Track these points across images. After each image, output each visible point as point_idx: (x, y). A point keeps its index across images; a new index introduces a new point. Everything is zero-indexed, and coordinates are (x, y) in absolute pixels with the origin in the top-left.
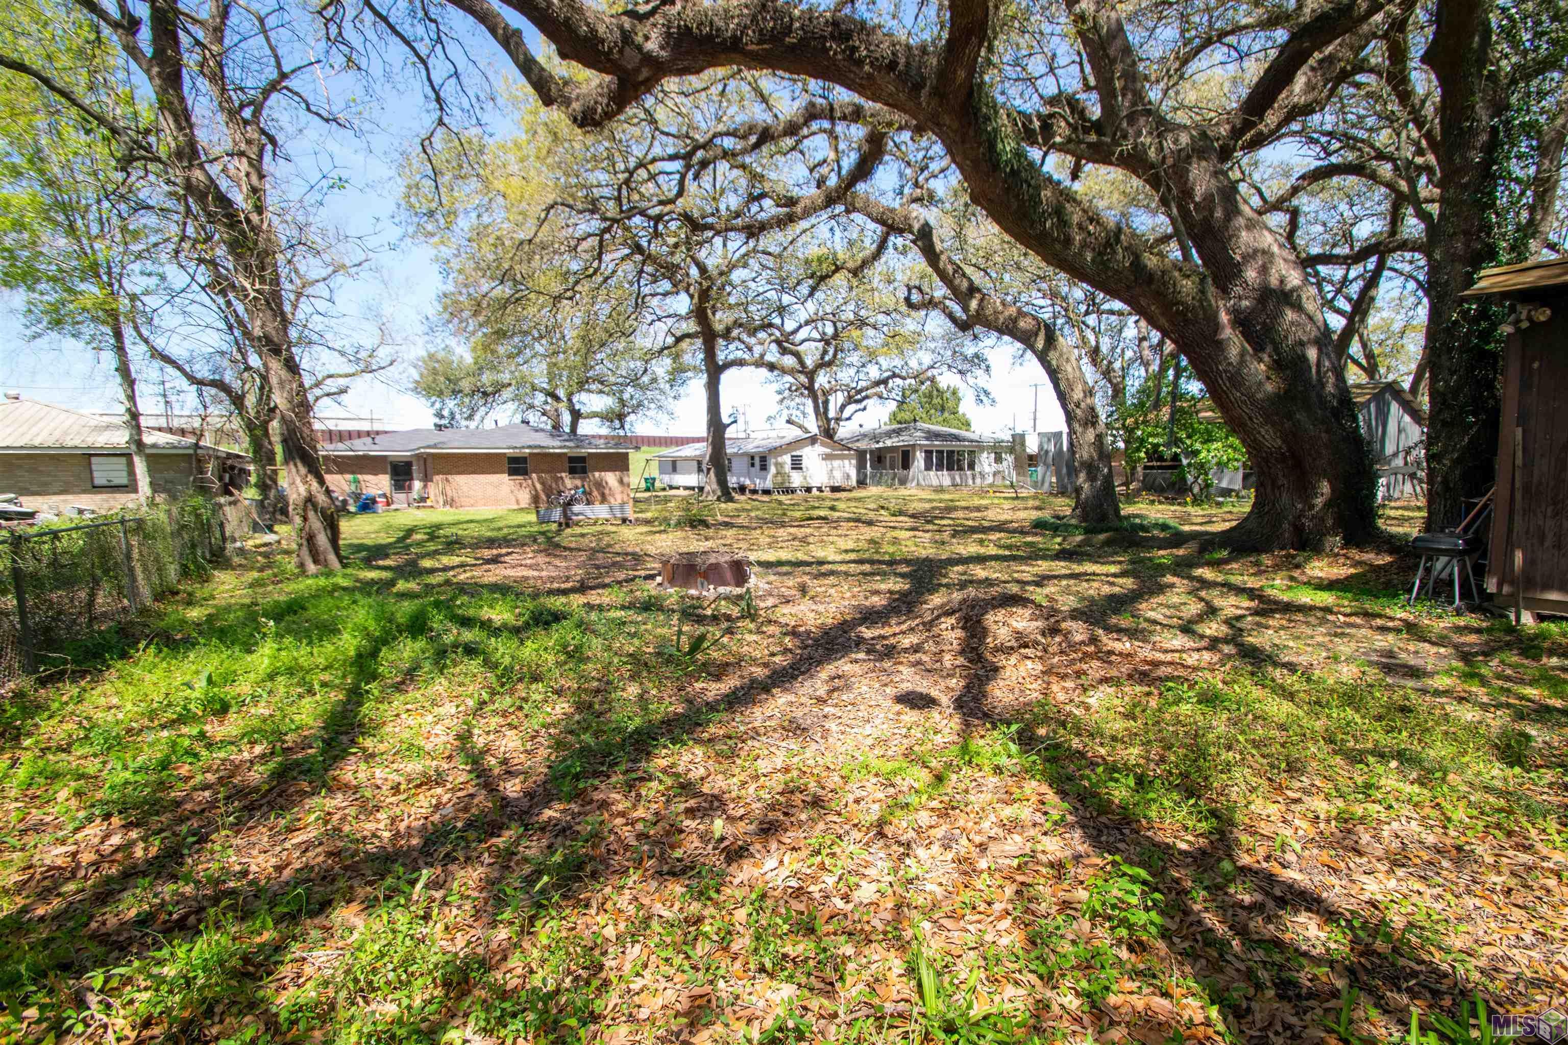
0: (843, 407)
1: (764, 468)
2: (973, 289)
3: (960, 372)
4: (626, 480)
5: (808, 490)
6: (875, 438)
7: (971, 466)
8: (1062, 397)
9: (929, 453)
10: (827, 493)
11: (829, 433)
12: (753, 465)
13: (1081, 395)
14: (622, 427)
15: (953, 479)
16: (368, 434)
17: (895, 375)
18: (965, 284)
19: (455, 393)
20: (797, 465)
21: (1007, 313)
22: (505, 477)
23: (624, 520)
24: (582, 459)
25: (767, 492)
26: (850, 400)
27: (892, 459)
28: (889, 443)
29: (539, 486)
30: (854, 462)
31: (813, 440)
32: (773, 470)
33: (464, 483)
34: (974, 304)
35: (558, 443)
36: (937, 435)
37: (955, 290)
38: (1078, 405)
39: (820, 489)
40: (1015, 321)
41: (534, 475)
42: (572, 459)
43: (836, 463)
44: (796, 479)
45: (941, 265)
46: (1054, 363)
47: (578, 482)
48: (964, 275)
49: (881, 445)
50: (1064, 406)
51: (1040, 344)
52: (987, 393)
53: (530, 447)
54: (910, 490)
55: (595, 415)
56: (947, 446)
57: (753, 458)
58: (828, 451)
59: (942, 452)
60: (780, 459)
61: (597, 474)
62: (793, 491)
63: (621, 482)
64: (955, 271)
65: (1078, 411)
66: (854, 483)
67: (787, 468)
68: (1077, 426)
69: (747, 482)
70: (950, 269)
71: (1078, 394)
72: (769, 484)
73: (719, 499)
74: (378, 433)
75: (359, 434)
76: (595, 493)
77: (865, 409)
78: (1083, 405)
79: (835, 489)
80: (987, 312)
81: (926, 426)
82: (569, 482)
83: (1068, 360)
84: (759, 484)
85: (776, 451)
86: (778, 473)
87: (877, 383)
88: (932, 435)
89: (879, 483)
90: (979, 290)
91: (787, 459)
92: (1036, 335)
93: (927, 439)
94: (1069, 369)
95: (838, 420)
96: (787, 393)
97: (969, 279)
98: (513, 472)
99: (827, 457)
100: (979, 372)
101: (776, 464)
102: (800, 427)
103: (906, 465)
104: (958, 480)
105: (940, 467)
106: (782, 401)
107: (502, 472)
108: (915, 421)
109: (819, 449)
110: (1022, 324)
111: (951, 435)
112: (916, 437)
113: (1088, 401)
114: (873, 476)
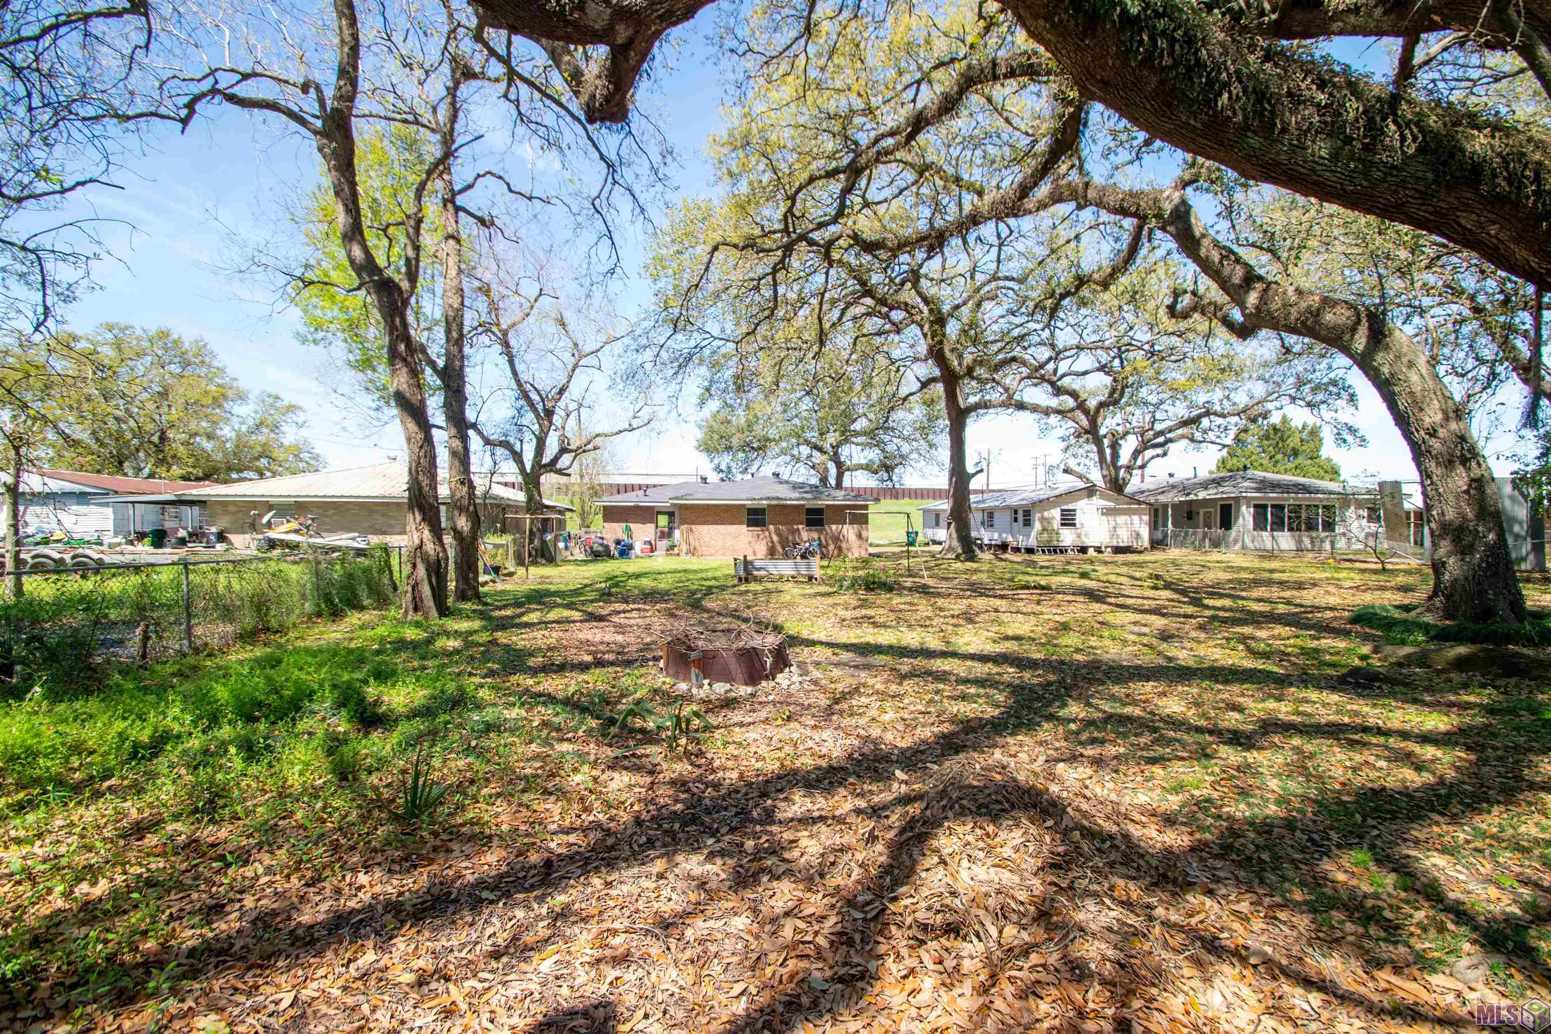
0: (1136, 453)
1: (1028, 523)
2: (1251, 278)
3: (1309, 404)
4: (864, 534)
5: (1083, 550)
6: (1185, 489)
7: (1329, 526)
8: (1402, 420)
9: (1260, 510)
10: (1107, 555)
11: (1117, 486)
12: (1016, 520)
13: (1439, 417)
14: (890, 479)
15: (1299, 542)
16: (640, 487)
17: (1207, 413)
18: (1239, 272)
19: (729, 448)
20: (1068, 520)
21: (1304, 305)
22: (744, 528)
23: (811, 578)
24: (819, 511)
25: (1030, 551)
26: (1145, 445)
27: (1208, 516)
28: (1202, 495)
29: (775, 538)
30: (1146, 518)
31: (1091, 491)
32: (1037, 526)
33: (706, 533)
34: (1252, 298)
35: (797, 495)
36: (1275, 486)
37: (1224, 284)
38: (1433, 433)
39: (1098, 550)
40: (1317, 314)
41: (772, 527)
42: (810, 511)
43: (1121, 519)
44: (1067, 537)
45: (1203, 252)
46: (1385, 370)
47: (815, 535)
48: (1238, 260)
49: (1192, 497)
50: (1408, 435)
51: (1360, 342)
52: (1352, 430)
53: (768, 498)
54: (1232, 556)
55: (860, 467)
56: (1290, 500)
57: (1016, 512)
58: (1111, 504)
59: (1281, 507)
60: (1046, 514)
61: (834, 527)
62: (1063, 551)
63: (860, 536)
64: (1223, 257)
65: (1433, 442)
66: (1146, 543)
67: (1056, 524)
68: (1432, 466)
69: (1010, 539)
70: (1215, 256)
71: (1432, 416)
72: (1032, 542)
73: (958, 557)
74: (647, 486)
75: (633, 488)
76: (831, 547)
77: (1165, 454)
78: (1442, 432)
79: (1118, 550)
80: (1273, 307)
81: (1260, 474)
82: (806, 534)
83: (1411, 364)
84: (1023, 542)
85: (1043, 504)
86: (1044, 530)
87: (1185, 423)
88: (1264, 485)
89: (1183, 544)
90: (1260, 278)
91: (1056, 513)
92: (1353, 330)
93: (1258, 490)
94: (1414, 377)
95: (1129, 468)
96: (1073, 440)
97: (1246, 265)
98: (752, 523)
99: (1108, 512)
100: (1341, 403)
101: (1042, 519)
102: (1081, 477)
103: (1226, 523)
104: (1307, 542)
105: (1278, 525)
106: (1067, 448)
107: (741, 523)
108: (1245, 468)
109: (1097, 502)
110: (1328, 317)
111: (1296, 485)
112: (1245, 488)
113: (1453, 426)
114: (1175, 536)
